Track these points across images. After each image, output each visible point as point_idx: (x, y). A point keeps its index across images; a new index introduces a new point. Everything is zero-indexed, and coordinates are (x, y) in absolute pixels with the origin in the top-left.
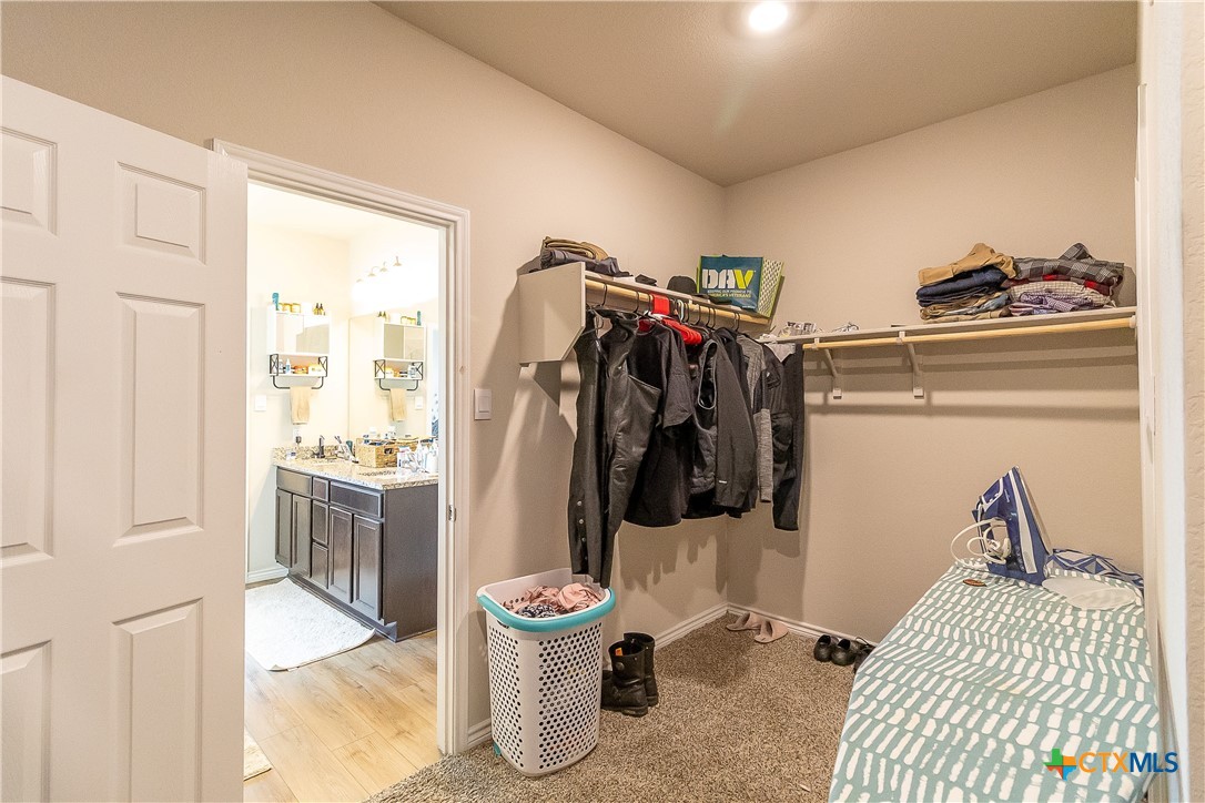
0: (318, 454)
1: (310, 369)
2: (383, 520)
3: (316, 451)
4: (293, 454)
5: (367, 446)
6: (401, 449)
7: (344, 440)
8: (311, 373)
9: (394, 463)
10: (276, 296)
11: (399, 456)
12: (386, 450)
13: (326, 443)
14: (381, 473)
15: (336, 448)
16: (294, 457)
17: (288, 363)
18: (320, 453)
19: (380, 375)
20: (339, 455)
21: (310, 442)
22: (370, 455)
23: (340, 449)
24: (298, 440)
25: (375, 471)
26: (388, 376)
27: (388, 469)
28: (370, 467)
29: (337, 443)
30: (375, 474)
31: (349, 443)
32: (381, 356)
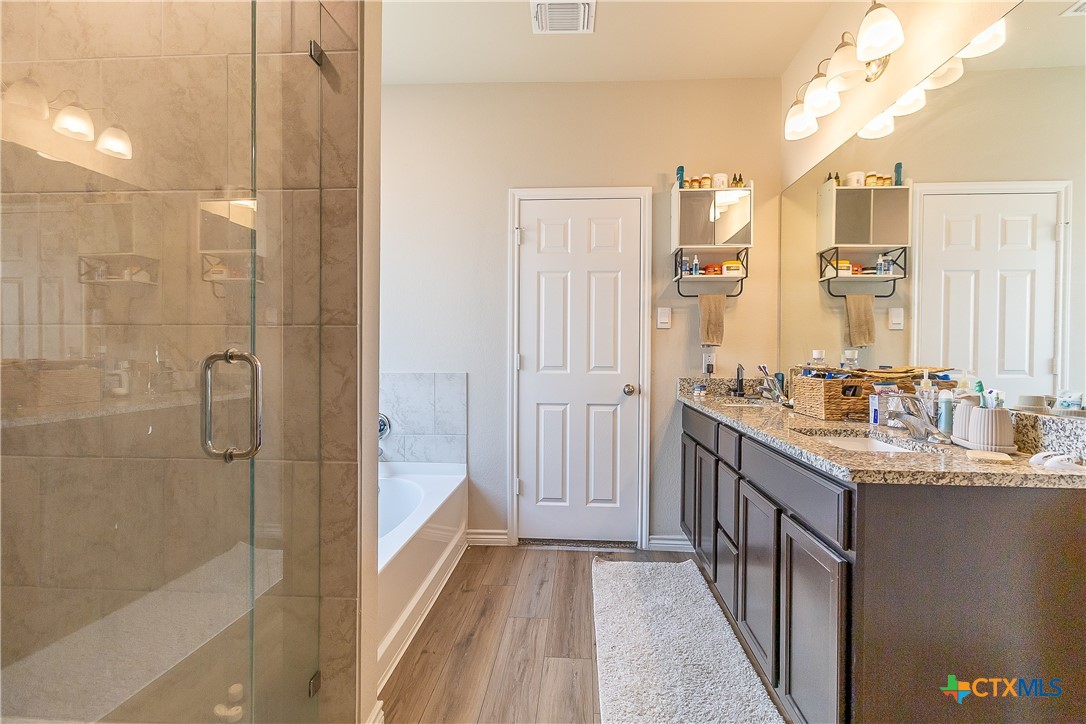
0: (735, 391)
1: (724, 267)
2: (852, 554)
3: (733, 385)
4: (703, 388)
5: (809, 379)
6: (878, 388)
7: (772, 371)
8: (726, 274)
9: (862, 414)
10: (681, 169)
11: (874, 403)
12: (845, 390)
13: (747, 376)
14: (836, 433)
15: (761, 383)
16: (703, 393)
17: (696, 261)
18: (739, 389)
19: (830, 273)
20: (765, 394)
21: (726, 374)
22: (812, 399)
23: (766, 385)
24: (710, 368)
25: (823, 425)
26: (842, 274)
27: (852, 425)
28: (815, 418)
29: (762, 374)
30: (825, 433)
31: (780, 377)
32: (830, 242)
